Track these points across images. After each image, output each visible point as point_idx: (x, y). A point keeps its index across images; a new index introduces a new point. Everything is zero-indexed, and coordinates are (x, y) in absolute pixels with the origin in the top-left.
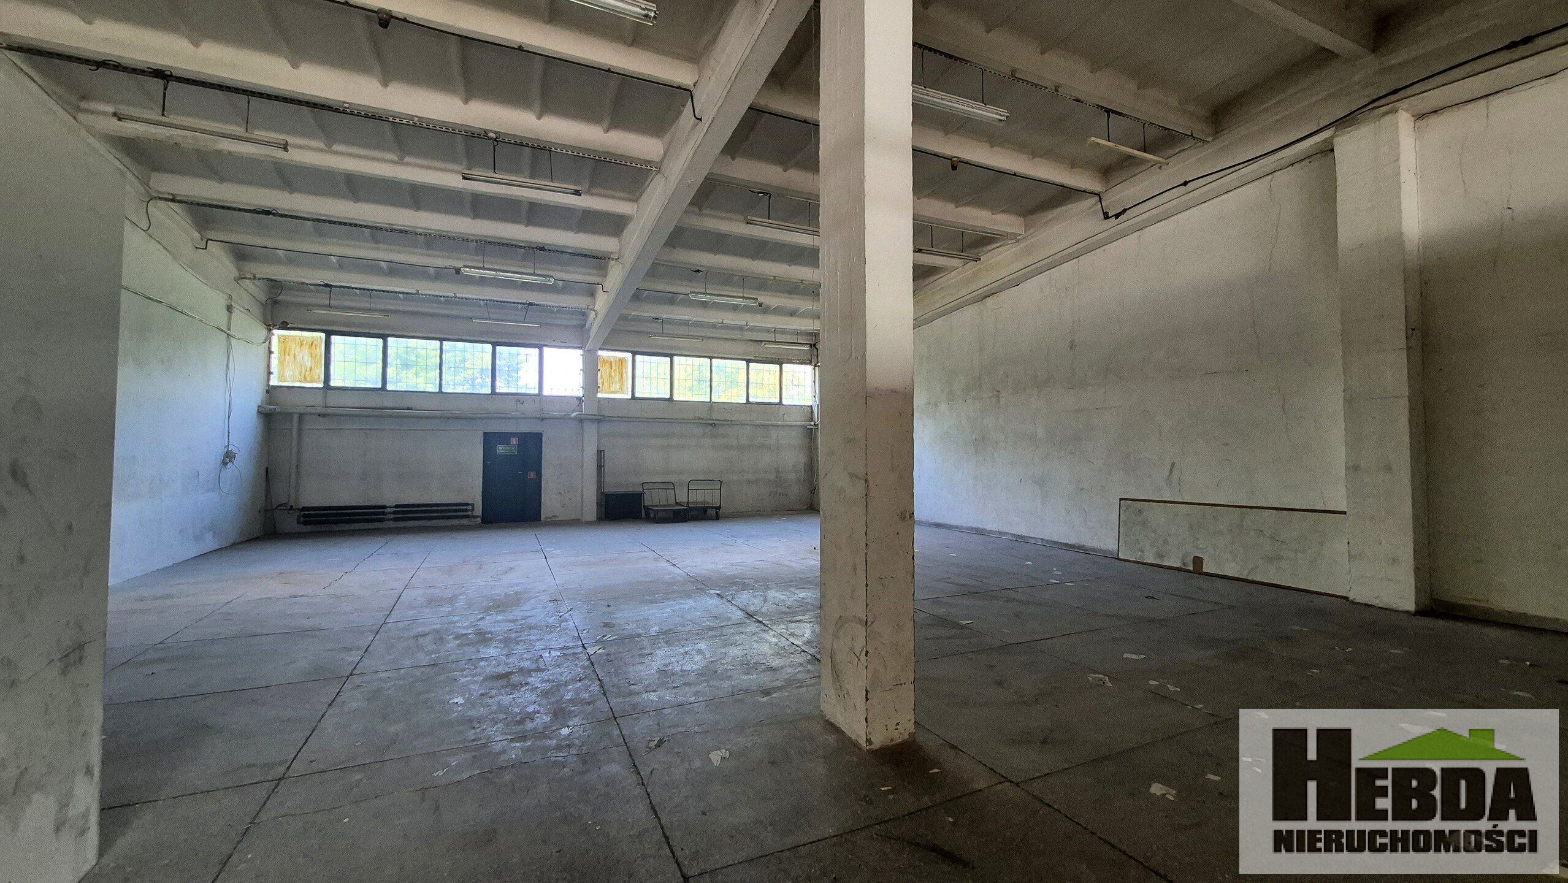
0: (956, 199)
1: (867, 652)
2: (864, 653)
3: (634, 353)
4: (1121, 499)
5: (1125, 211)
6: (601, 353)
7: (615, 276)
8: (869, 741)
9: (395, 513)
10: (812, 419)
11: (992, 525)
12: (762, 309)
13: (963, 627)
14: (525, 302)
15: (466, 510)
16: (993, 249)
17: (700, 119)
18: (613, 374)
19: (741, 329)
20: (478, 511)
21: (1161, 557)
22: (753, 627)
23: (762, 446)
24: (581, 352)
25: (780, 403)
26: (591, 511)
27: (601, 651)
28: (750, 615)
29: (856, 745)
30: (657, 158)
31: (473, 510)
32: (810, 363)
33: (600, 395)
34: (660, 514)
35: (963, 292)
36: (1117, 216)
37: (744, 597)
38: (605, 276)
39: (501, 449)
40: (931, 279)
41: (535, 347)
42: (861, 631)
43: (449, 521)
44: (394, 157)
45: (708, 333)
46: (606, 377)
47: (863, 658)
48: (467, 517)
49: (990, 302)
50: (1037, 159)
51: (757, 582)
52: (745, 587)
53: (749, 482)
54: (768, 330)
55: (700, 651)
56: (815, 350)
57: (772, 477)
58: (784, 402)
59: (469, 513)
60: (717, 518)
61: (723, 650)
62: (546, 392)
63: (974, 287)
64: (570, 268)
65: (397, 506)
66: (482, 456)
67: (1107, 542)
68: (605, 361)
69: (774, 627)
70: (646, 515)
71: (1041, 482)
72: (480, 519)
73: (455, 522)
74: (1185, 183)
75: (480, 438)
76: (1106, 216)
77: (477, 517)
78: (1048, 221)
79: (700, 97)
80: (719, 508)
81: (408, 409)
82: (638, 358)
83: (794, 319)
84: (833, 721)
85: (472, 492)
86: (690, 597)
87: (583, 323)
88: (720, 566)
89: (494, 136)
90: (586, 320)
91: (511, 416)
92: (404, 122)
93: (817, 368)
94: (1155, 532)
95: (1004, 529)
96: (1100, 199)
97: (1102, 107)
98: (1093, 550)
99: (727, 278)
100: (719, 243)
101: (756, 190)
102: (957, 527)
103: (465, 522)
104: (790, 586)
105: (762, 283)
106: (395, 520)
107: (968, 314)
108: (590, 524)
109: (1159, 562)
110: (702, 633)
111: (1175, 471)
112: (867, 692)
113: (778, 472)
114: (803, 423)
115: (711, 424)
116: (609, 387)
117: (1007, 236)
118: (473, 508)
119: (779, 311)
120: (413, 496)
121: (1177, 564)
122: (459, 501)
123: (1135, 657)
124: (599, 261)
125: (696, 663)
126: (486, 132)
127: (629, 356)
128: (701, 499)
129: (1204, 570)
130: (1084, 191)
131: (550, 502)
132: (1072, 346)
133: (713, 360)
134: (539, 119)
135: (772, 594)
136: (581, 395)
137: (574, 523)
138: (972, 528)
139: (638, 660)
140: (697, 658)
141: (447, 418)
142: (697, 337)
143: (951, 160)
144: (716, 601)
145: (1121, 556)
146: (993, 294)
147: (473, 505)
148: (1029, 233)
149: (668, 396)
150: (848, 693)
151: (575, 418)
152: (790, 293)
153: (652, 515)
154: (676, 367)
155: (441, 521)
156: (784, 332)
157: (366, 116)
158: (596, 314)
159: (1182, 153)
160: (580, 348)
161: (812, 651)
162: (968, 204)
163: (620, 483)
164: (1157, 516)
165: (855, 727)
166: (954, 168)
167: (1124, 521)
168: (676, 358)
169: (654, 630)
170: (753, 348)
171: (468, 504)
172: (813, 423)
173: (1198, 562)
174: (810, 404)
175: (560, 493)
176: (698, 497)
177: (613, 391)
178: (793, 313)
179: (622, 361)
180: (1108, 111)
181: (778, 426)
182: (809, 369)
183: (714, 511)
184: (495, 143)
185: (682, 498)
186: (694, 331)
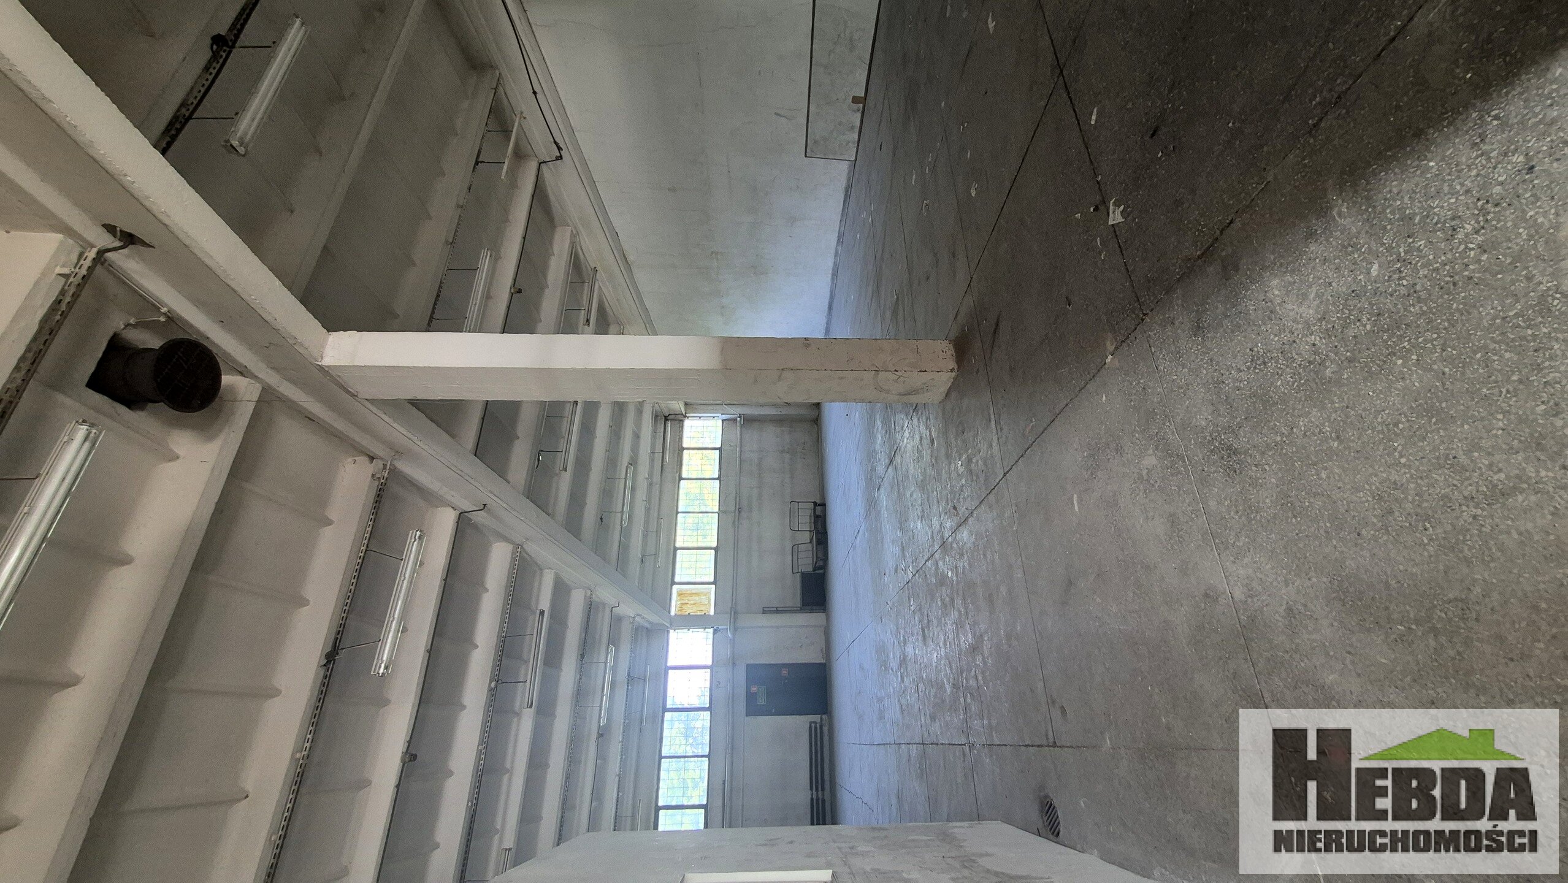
0: (541, 287)
1: (896, 371)
2: (896, 373)
3: (673, 583)
4: (806, 156)
5: (555, 142)
6: (673, 613)
7: (606, 594)
8: (952, 370)
9: (817, 790)
10: (735, 420)
11: (830, 263)
12: (633, 463)
13: (898, 298)
14: (626, 680)
15: (816, 728)
16: (584, 254)
17: (485, 505)
18: (692, 602)
19: (650, 485)
20: (816, 718)
21: (852, 128)
22: (898, 459)
23: (759, 465)
24: (671, 631)
25: (719, 449)
26: (817, 618)
27: (911, 568)
28: (891, 462)
29: (955, 379)
30: (510, 547)
31: (815, 723)
32: (682, 421)
33: (712, 613)
34: (820, 555)
35: (621, 280)
36: (559, 149)
37: (880, 469)
38: (604, 605)
39: (762, 701)
40: (609, 310)
41: (668, 673)
42: (882, 375)
43: (825, 745)
44: (506, 778)
45: (654, 514)
46: (695, 608)
47: (899, 374)
48: (821, 727)
49: (631, 258)
50: (511, 217)
51: (870, 461)
52: (873, 469)
53: (792, 477)
54: (652, 461)
55: (911, 495)
56: (670, 417)
57: (788, 456)
58: (719, 445)
59: (818, 725)
60: (823, 505)
61: (911, 477)
62: (709, 662)
63: (617, 272)
64: (597, 637)
65: (811, 789)
66: (767, 717)
67: (841, 170)
68: (681, 609)
69: (898, 441)
70: (821, 569)
71: (792, 220)
72: (824, 717)
73: (826, 738)
74: (535, 93)
75: (751, 720)
76: (561, 158)
77: (821, 719)
78: (561, 208)
79: (466, 506)
80: (815, 503)
81: (724, 784)
82: (677, 579)
83: (642, 435)
84: (944, 395)
85: (799, 724)
86: (879, 512)
87: (645, 630)
88: (860, 493)
89: (493, 684)
90: (643, 627)
91: (731, 692)
92: (483, 756)
93: (687, 415)
94: (832, 132)
95: (833, 251)
96: (545, 162)
97: (474, 167)
98: (848, 180)
99: (607, 493)
100: (577, 499)
101: (536, 463)
102: (831, 292)
103: (825, 729)
104: (873, 432)
105: (611, 462)
106: (823, 789)
107: (640, 277)
108: (828, 619)
109: (857, 130)
110: (901, 496)
111: (782, 113)
112: (920, 371)
113: (782, 452)
114: (738, 428)
115: (739, 512)
116: (705, 605)
117: (573, 244)
118: (813, 722)
119: (635, 449)
120: (803, 776)
121: (859, 115)
122: (807, 734)
123: (914, 176)
124: (591, 608)
125: (917, 495)
126: (490, 690)
127: (675, 587)
128: (807, 520)
129: (863, 95)
130: (537, 177)
131: (810, 655)
132: (673, 190)
133: (679, 510)
134: (478, 647)
135: (878, 447)
136: (711, 630)
137: (827, 633)
138: (833, 279)
139: (915, 540)
140: (915, 496)
141: (732, 748)
142: (659, 525)
143: (512, 294)
144: (882, 490)
145: (853, 159)
146: (624, 256)
147: (811, 723)
148: (570, 223)
149: (713, 552)
150: (924, 384)
151: (734, 634)
152: (619, 438)
153: (821, 563)
154: (686, 545)
155: (825, 749)
156: (653, 445)
157: (479, 788)
158: (638, 615)
159: (508, 95)
160: (668, 632)
161: (911, 412)
162: (545, 276)
163: (793, 593)
164: (819, 129)
165: (944, 380)
166: (520, 291)
167: (825, 155)
168: (678, 545)
169: (899, 533)
170: (668, 474)
171: (810, 727)
172: (738, 419)
173: (855, 100)
174: (720, 422)
175: (801, 647)
176: (805, 522)
177: (707, 601)
178: (637, 436)
179: (679, 594)
180: (477, 163)
181: (741, 451)
182: (687, 423)
183: (819, 508)
184: (500, 682)
185: (806, 537)
186: (653, 527)
